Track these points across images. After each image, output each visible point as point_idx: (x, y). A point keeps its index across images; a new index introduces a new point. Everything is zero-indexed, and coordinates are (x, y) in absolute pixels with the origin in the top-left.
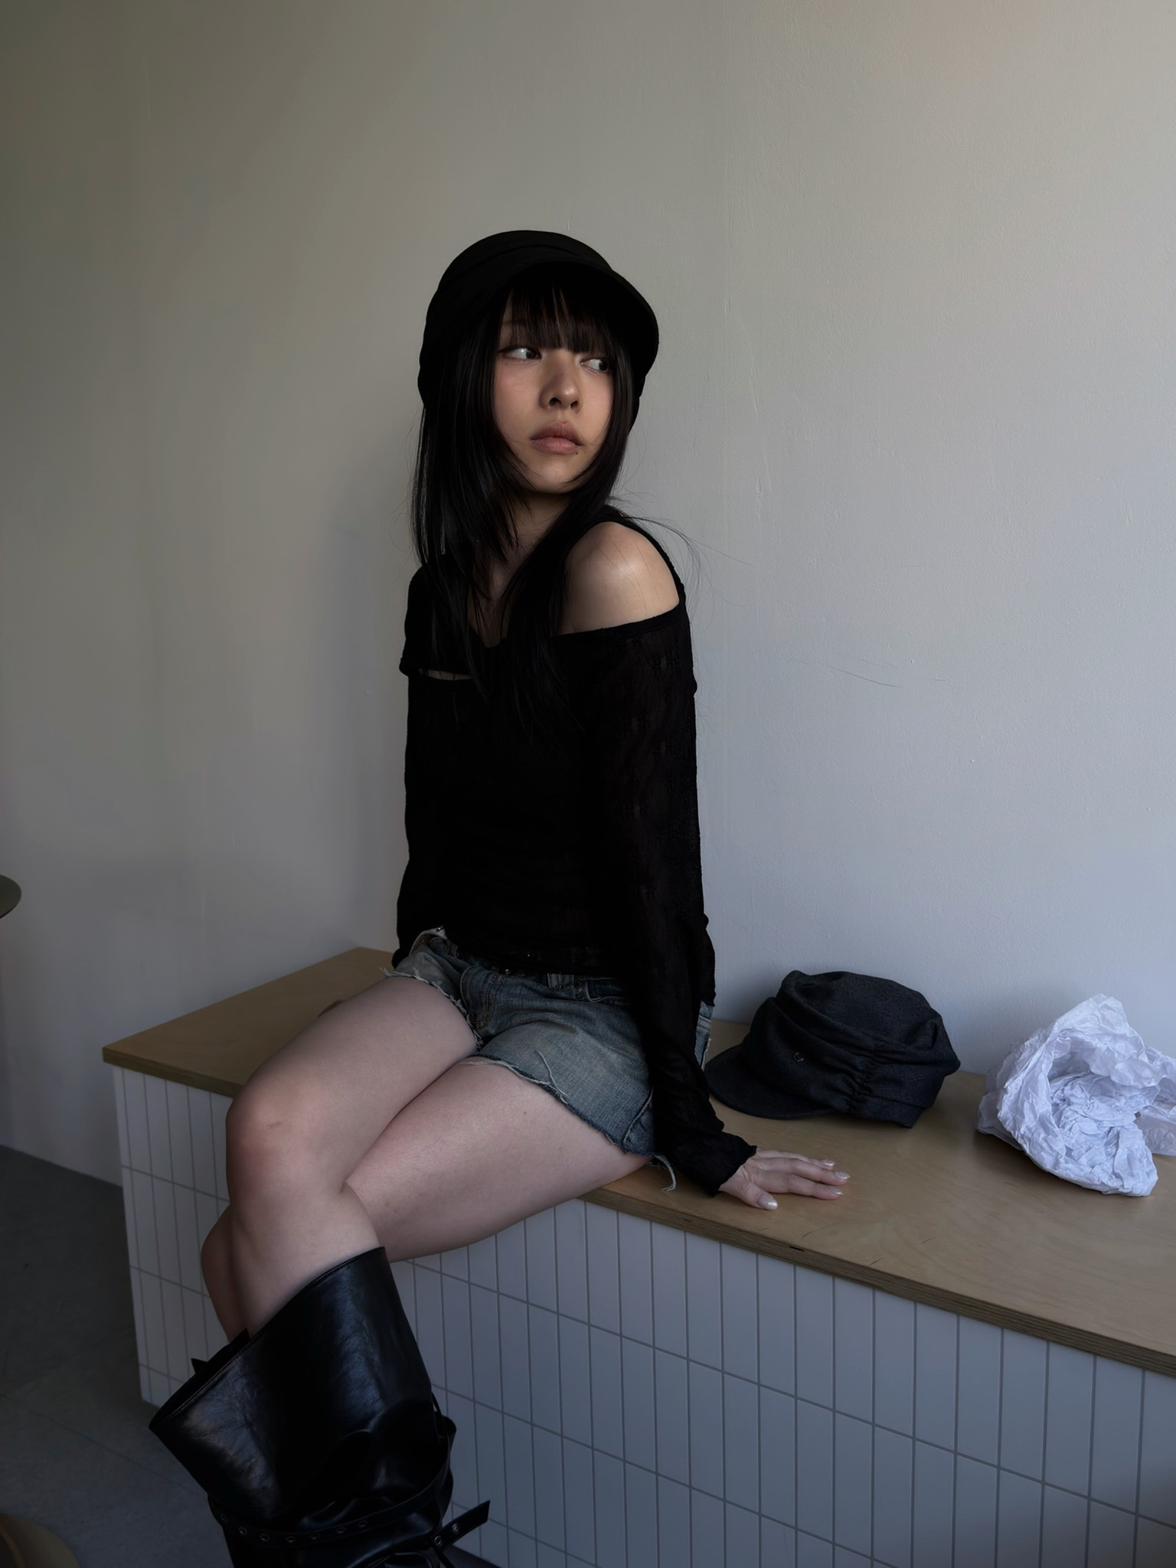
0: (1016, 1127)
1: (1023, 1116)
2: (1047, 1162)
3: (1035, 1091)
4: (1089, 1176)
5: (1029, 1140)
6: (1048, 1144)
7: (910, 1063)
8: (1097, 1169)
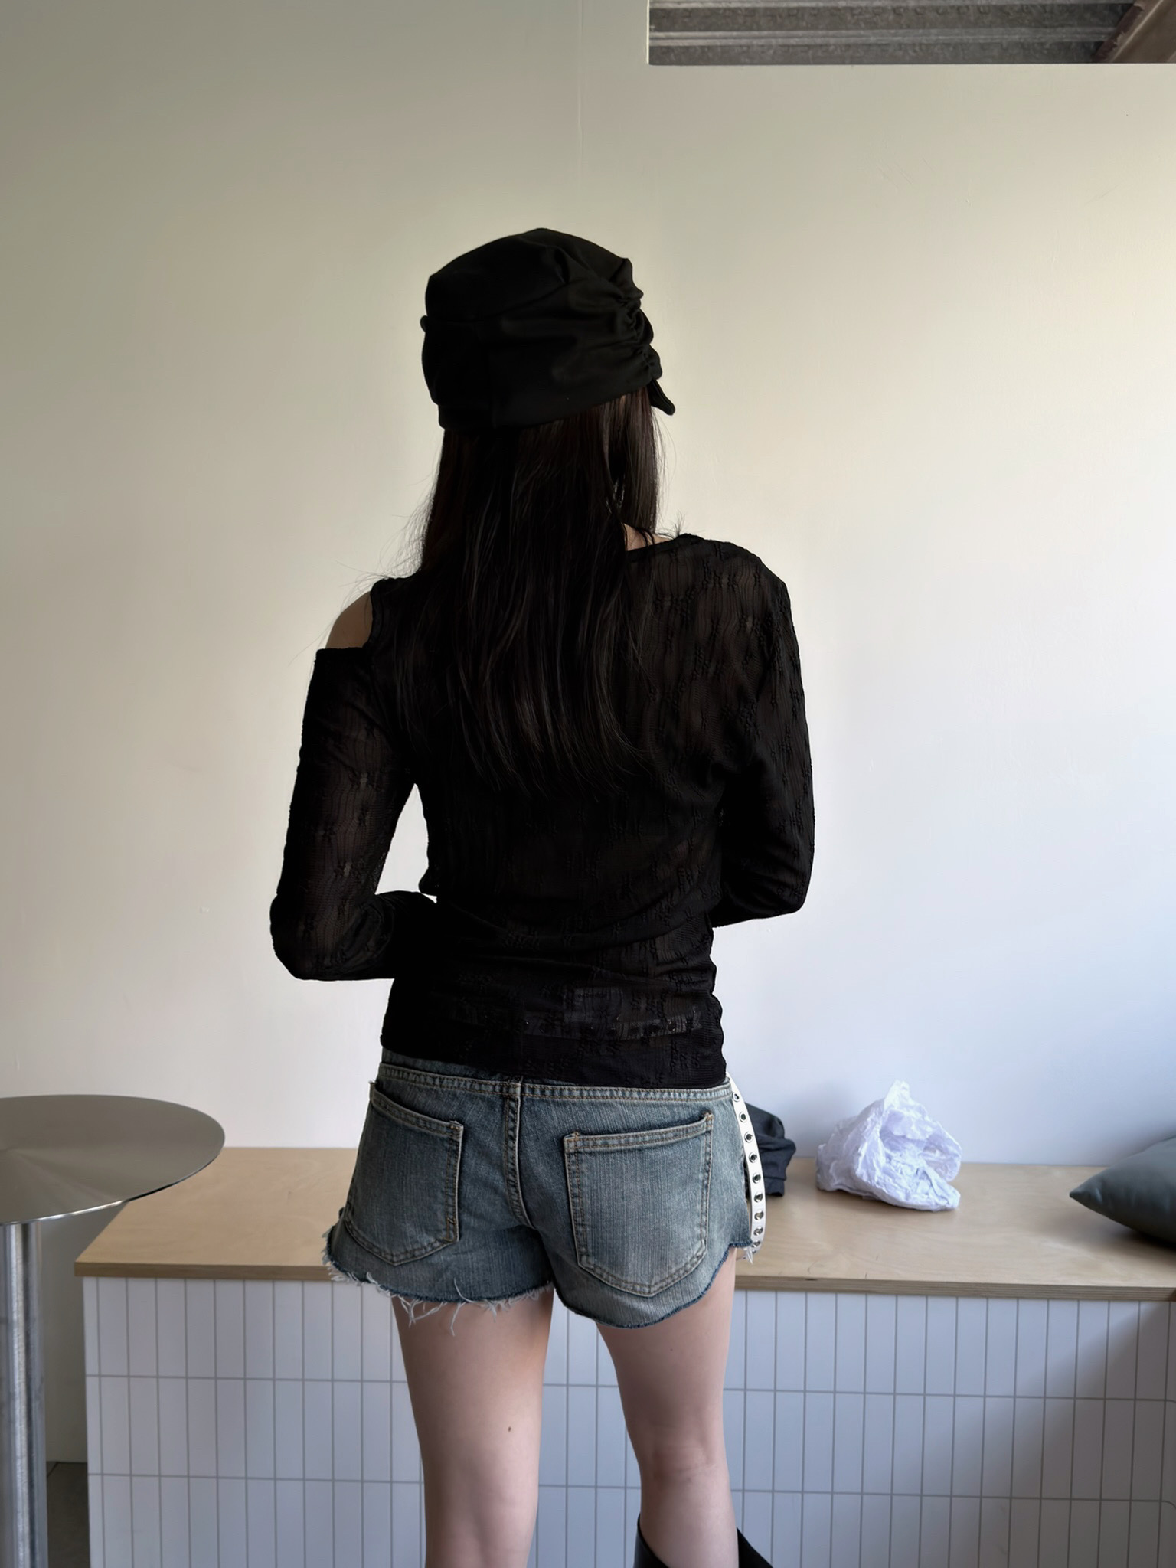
0: (870, 1177)
1: (874, 1170)
2: (901, 1197)
3: (877, 1151)
4: (929, 1200)
5: (885, 1185)
6: (898, 1184)
7: (777, 1149)
8: (931, 1196)
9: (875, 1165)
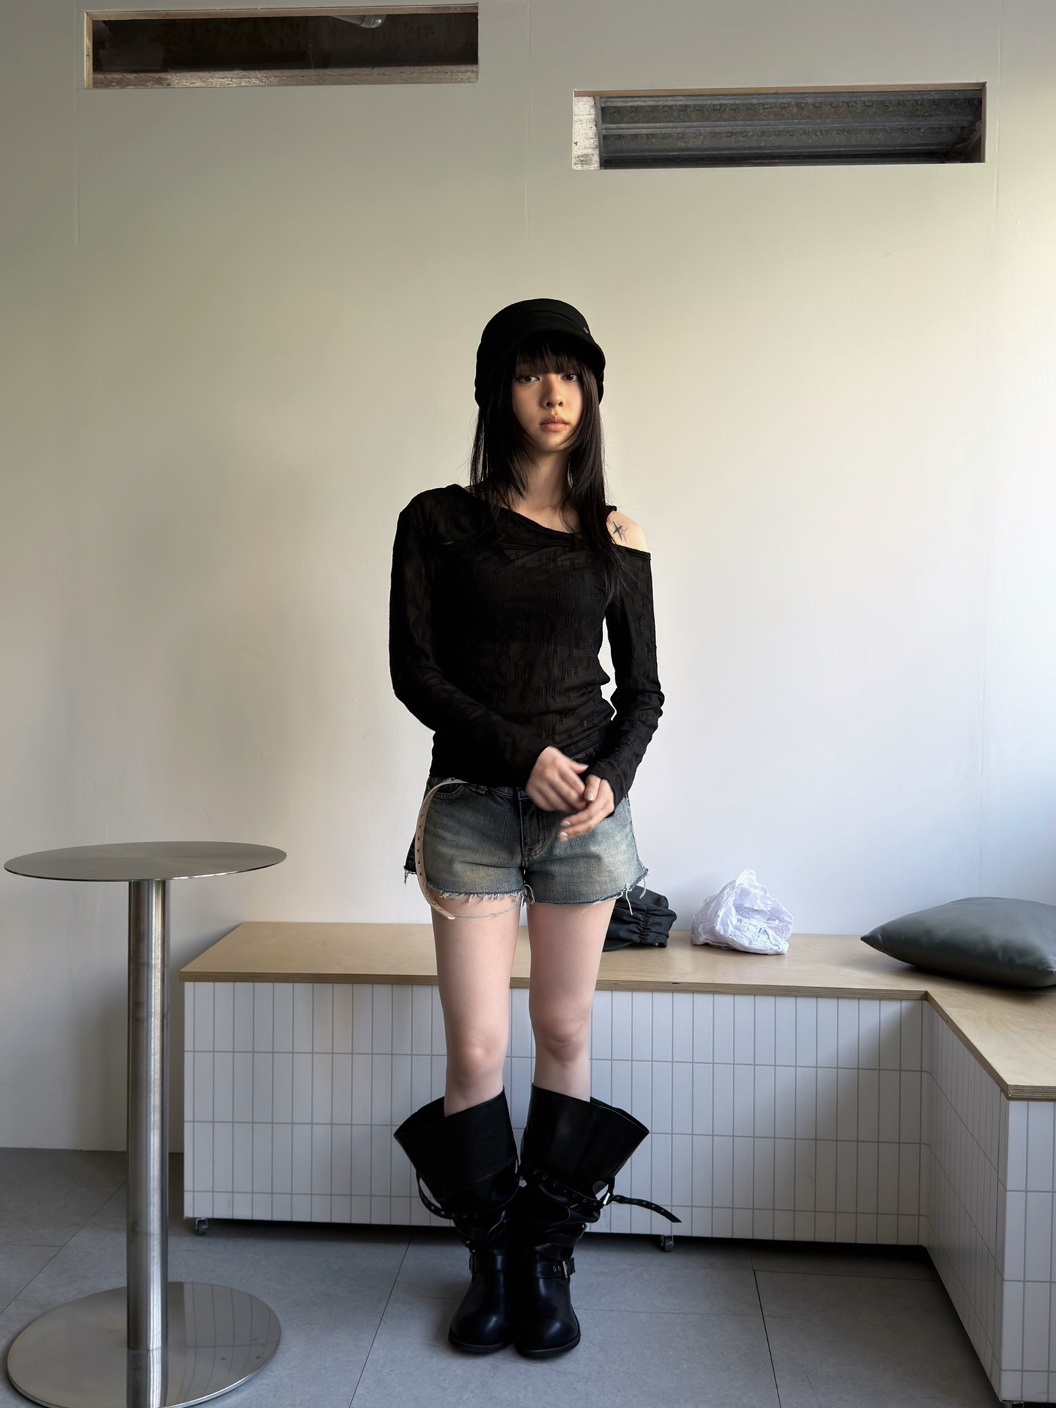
4: (765, 946)
6: (744, 936)
7: (662, 915)
8: (767, 944)
9: (730, 925)
